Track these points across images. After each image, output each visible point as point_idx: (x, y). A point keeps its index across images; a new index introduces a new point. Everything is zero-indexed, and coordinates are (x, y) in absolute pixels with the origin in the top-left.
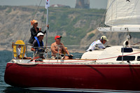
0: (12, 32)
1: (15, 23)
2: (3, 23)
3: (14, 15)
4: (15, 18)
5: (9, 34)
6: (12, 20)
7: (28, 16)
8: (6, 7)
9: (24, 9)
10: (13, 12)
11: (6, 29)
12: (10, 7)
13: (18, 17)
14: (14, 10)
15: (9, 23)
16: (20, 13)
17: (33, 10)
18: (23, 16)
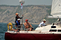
0: (34, 16)
1: (35, 12)
2: (30, 12)
3: (35, 9)
4: (35, 10)
5: (32, 17)
6: (34, 11)
7: (41, 9)
8: (31, 5)
9: (39, 6)
10: (34, 8)
11: (31, 15)
12: (33, 6)
13: (36, 10)
14: (35, 7)
15: (32, 12)
16: (37, 8)
17: (43, 7)
18: (38, 10)
